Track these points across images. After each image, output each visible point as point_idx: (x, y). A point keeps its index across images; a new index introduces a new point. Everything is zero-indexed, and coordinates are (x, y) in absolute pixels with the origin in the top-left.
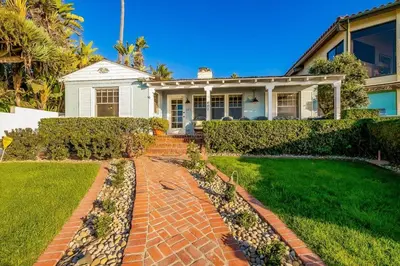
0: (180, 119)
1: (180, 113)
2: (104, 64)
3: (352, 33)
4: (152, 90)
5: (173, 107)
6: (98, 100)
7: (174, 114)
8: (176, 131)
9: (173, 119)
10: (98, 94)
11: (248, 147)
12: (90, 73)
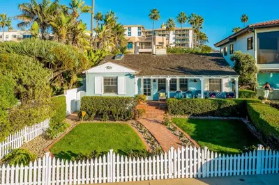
0: (149, 90)
1: (149, 87)
2: (110, 64)
3: (258, 34)
4: (137, 79)
5: (145, 83)
6: (105, 83)
7: (145, 87)
8: (147, 98)
9: (145, 90)
10: (105, 80)
11: (190, 113)
12: (101, 69)
